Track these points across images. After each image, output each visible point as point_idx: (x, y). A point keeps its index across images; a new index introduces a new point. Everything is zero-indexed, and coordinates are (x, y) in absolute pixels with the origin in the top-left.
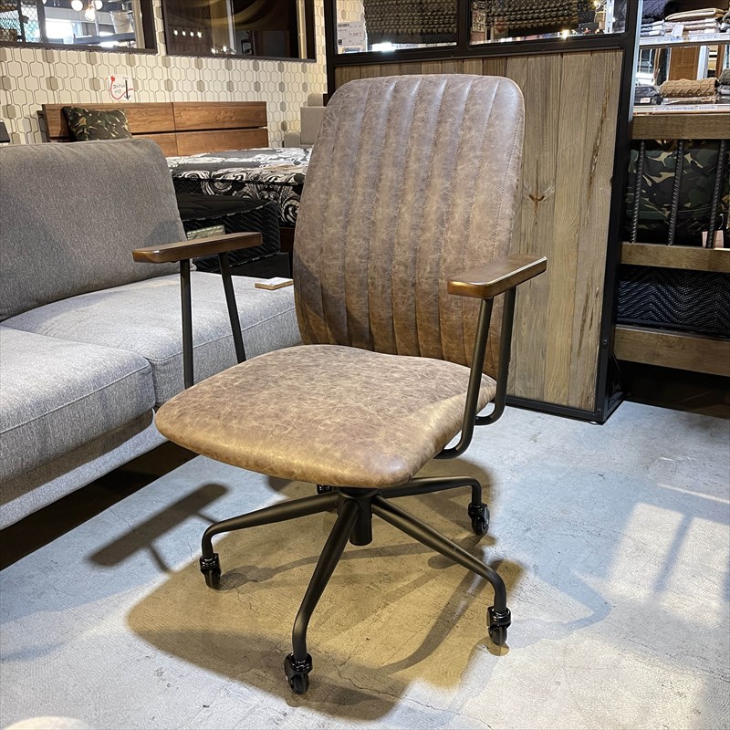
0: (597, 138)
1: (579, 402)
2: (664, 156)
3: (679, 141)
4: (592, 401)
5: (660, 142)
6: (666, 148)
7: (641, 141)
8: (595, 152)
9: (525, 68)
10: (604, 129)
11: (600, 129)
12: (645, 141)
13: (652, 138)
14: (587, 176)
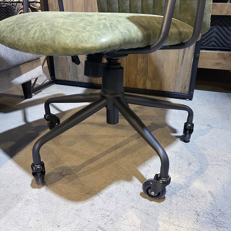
1: (180, 90)
4: (187, 89)
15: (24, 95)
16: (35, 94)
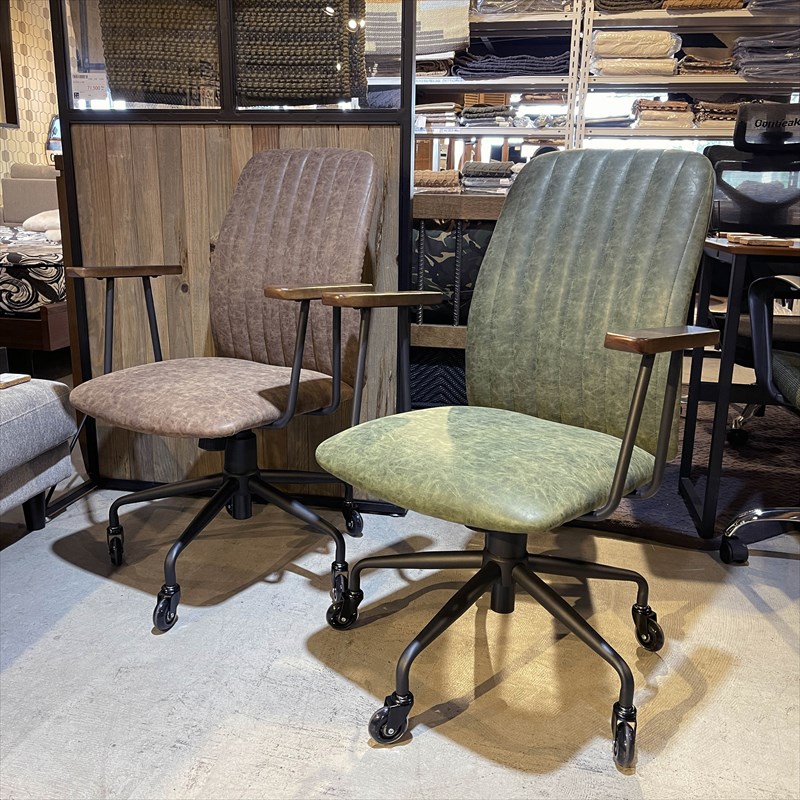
0: (380, 215)
2: (443, 236)
3: (457, 221)
5: (438, 222)
6: (445, 228)
7: (421, 220)
8: (379, 229)
9: (300, 139)
10: (387, 206)
11: (383, 205)
12: (425, 220)
13: (431, 217)
15: (25, 523)
16: (52, 518)
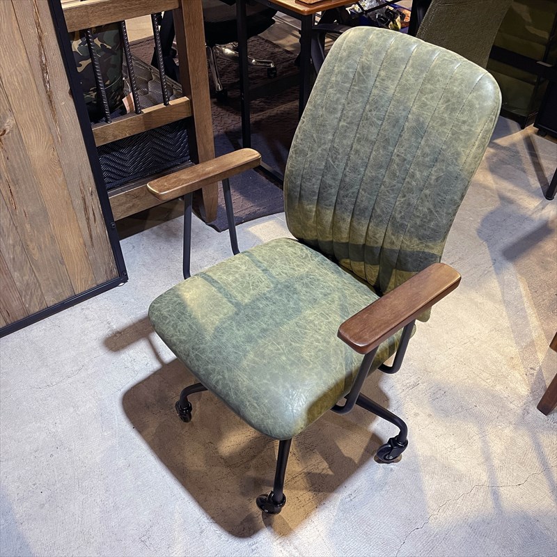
0: (40, 56)
1: (105, 277)
2: (76, 44)
4: (115, 272)
8: (44, 69)
10: (45, 45)
11: (41, 46)
14: (44, 95)
